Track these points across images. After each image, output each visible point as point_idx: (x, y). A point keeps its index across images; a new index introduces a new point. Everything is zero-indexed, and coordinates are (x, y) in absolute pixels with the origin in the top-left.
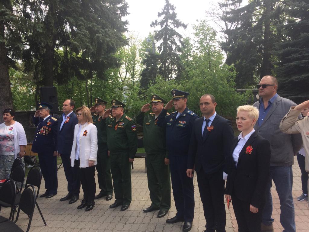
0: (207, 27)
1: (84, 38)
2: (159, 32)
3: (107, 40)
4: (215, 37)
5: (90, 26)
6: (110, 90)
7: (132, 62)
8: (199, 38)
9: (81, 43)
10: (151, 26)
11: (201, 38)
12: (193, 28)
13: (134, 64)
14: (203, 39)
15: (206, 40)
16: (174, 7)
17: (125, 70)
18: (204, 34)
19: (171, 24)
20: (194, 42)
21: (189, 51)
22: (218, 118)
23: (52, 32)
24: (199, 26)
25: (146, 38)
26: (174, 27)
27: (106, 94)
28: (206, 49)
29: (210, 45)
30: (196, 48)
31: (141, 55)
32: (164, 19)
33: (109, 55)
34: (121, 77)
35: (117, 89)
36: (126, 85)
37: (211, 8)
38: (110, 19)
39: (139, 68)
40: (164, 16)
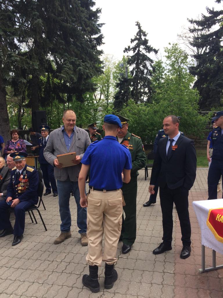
0: (179, 50)
1: (69, 71)
2: (132, 57)
3: (87, 72)
4: (186, 60)
5: (73, 60)
6: (86, 111)
7: (106, 85)
8: (171, 61)
9: (67, 75)
10: (124, 52)
11: (173, 61)
12: (166, 51)
13: (108, 86)
14: (175, 62)
15: (178, 63)
16: (146, 33)
17: (99, 92)
18: (175, 57)
19: (143, 49)
20: (166, 64)
21: (160, 74)
22: (182, 138)
23: (45, 67)
24: (171, 49)
25: (120, 61)
26: (146, 53)
27: (82, 115)
28: (178, 71)
29: (181, 67)
30: (167, 71)
31: (115, 78)
32: (136, 45)
33: (86, 82)
34: (96, 99)
35: (92, 110)
36: (101, 106)
37: (182, 32)
38: (89, 54)
39: (113, 90)
40: (136, 42)
